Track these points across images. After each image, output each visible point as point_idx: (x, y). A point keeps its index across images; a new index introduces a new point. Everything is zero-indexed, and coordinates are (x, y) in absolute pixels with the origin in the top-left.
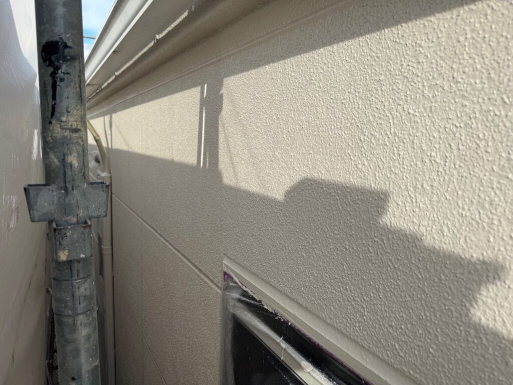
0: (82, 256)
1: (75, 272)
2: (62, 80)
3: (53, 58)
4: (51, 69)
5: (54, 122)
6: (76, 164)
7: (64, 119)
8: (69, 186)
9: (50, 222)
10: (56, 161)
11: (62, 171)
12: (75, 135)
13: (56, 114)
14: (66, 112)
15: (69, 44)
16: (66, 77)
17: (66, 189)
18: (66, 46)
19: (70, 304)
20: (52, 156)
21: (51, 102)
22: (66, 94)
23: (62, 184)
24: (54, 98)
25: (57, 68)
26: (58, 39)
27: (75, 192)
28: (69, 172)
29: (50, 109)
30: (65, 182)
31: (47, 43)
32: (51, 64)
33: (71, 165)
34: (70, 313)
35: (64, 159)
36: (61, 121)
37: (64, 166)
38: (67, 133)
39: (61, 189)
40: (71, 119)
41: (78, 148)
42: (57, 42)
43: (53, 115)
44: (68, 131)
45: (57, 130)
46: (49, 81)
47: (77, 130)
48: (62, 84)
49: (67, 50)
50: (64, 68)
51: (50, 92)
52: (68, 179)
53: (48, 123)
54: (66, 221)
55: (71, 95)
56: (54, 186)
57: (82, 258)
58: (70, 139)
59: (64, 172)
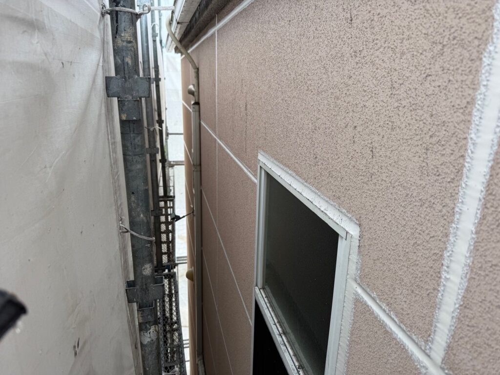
0: (134, 118)
1: (132, 129)
4: (115, 4)
5: (117, 37)
6: (130, 62)
7: (123, 35)
8: (127, 77)
9: (118, 98)
10: (119, 61)
11: (123, 67)
12: (129, 45)
13: (119, 32)
14: (123, 30)
17: (125, 78)
19: (130, 148)
20: (117, 58)
21: (115, 25)
23: (123, 75)
24: (117, 22)
25: (118, 3)
27: (130, 80)
28: (126, 67)
29: (115, 29)
30: (124, 73)
32: (114, 1)
33: (128, 64)
34: (131, 154)
35: (123, 60)
36: (121, 36)
37: (124, 64)
38: (125, 44)
39: (122, 78)
40: (127, 35)
41: (131, 53)
43: (117, 32)
44: (125, 42)
45: (119, 42)
47: (130, 42)
50: (122, 3)
51: (115, 19)
52: (126, 72)
53: (114, 37)
54: (126, 98)
55: (127, 20)
56: (118, 76)
57: (135, 120)
58: (127, 47)
59: (124, 68)
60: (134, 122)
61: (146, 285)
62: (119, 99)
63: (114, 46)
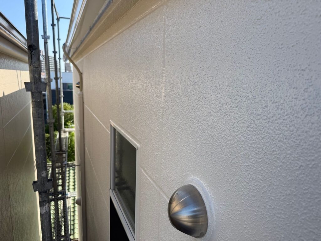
3: (31, 49)
5: (31, 65)
6: (37, 77)
7: (34, 65)
8: (35, 82)
12: (37, 69)
15: (35, 45)
16: (34, 54)
20: (31, 75)
22: (34, 58)
24: (31, 59)
25: (32, 52)
27: (37, 84)
28: (35, 79)
29: (30, 62)
31: (29, 45)
35: (34, 75)
41: (38, 72)
42: (32, 45)
46: (30, 55)
48: (33, 56)
49: (34, 47)
54: (35, 92)
60: (38, 102)
61: (43, 181)
62: (32, 92)
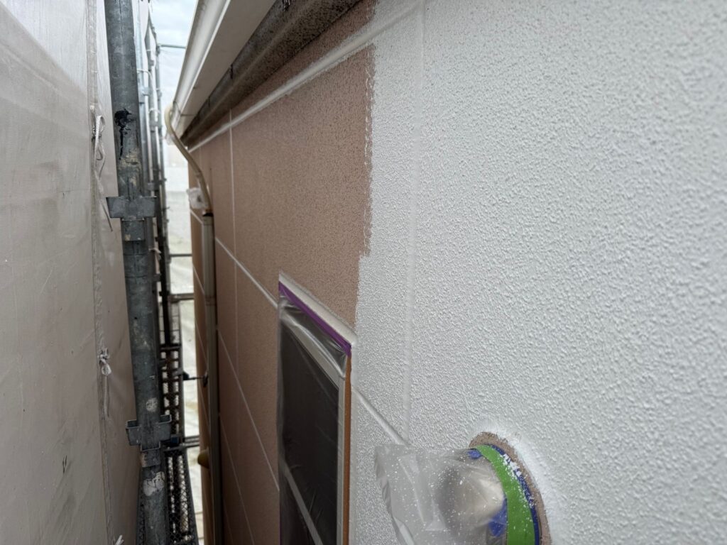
0: (139, 239)
1: (136, 250)
2: (126, 133)
3: (121, 121)
4: (120, 127)
5: (122, 158)
6: (135, 183)
7: (127, 156)
8: (131, 197)
9: (121, 219)
10: (123, 182)
11: (126, 188)
12: (135, 166)
13: (123, 154)
14: (128, 152)
15: (130, 112)
16: (128, 132)
17: (129, 199)
18: (128, 113)
19: (133, 270)
20: (121, 179)
21: (120, 147)
22: (128, 141)
23: (127, 196)
24: (122, 144)
25: (123, 127)
26: (122, 109)
27: (135, 201)
28: (130, 187)
29: (120, 151)
30: (129, 194)
31: (117, 112)
32: (120, 124)
33: (132, 184)
34: (133, 275)
35: (128, 181)
36: (126, 158)
37: (128, 185)
38: (129, 165)
39: (126, 198)
40: (132, 156)
41: (136, 174)
42: (123, 112)
43: (121, 154)
45: (124, 164)
46: (119, 134)
47: (135, 163)
48: (127, 136)
49: (128, 116)
50: (127, 126)
51: (120, 141)
52: (131, 192)
53: (118, 159)
54: (130, 218)
55: (132, 142)
56: (122, 197)
57: (139, 241)
58: (131, 168)
59: (128, 189)
60: (137, 242)
61: (150, 422)
62: (123, 220)
63: (117, 168)
